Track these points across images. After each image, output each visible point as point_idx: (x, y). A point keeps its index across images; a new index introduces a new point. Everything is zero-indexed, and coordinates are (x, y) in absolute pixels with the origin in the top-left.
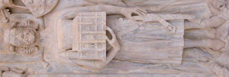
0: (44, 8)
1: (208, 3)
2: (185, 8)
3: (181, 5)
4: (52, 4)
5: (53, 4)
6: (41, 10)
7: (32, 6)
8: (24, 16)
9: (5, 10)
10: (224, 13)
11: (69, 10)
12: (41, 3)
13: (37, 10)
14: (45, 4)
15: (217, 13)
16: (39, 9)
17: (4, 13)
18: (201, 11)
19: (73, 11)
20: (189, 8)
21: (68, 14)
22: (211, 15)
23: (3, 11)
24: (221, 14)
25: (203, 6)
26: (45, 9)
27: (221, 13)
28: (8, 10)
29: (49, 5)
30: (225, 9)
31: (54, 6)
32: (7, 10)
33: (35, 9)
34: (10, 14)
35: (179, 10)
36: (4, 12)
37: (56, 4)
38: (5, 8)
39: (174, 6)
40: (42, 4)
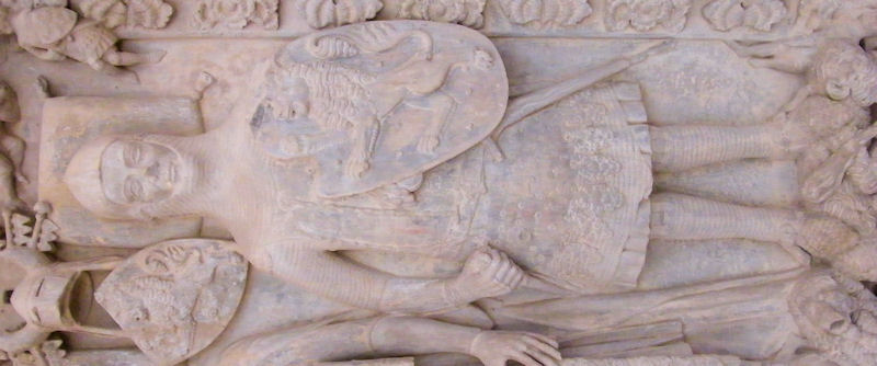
0: (190, 334)
1: (789, 302)
2: (705, 318)
3: (690, 309)
4: (216, 319)
5: (220, 318)
6: (179, 342)
7: (143, 330)
8: (116, 360)
9: (47, 343)
10: (845, 344)
11: (278, 346)
12: (176, 320)
13: (163, 342)
14: (193, 319)
15: (820, 341)
16: (172, 340)
17: (44, 355)
18: (764, 328)
19: (292, 348)
20: (719, 318)
21: (276, 359)
22: (799, 343)
23: (41, 346)
24: (836, 349)
25: (770, 309)
26: (192, 338)
27: (837, 343)
28: (58, 343)
29: (207, 321)
30: (852, 333)
31: (225, 323)
32: (52, 345)
33: (158, 339)
34: (65, 357)
35: (683, 326)
36: (44, 350)
37: (231, 317)
38: (47, 335)
39: (662, 313)
40: (181, 323)
